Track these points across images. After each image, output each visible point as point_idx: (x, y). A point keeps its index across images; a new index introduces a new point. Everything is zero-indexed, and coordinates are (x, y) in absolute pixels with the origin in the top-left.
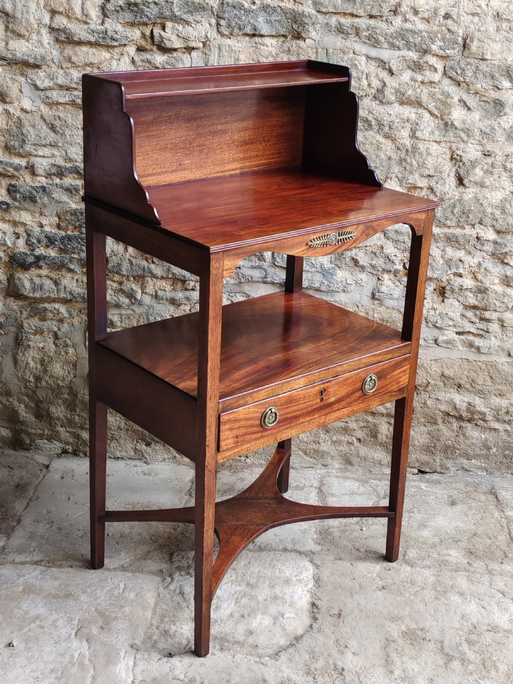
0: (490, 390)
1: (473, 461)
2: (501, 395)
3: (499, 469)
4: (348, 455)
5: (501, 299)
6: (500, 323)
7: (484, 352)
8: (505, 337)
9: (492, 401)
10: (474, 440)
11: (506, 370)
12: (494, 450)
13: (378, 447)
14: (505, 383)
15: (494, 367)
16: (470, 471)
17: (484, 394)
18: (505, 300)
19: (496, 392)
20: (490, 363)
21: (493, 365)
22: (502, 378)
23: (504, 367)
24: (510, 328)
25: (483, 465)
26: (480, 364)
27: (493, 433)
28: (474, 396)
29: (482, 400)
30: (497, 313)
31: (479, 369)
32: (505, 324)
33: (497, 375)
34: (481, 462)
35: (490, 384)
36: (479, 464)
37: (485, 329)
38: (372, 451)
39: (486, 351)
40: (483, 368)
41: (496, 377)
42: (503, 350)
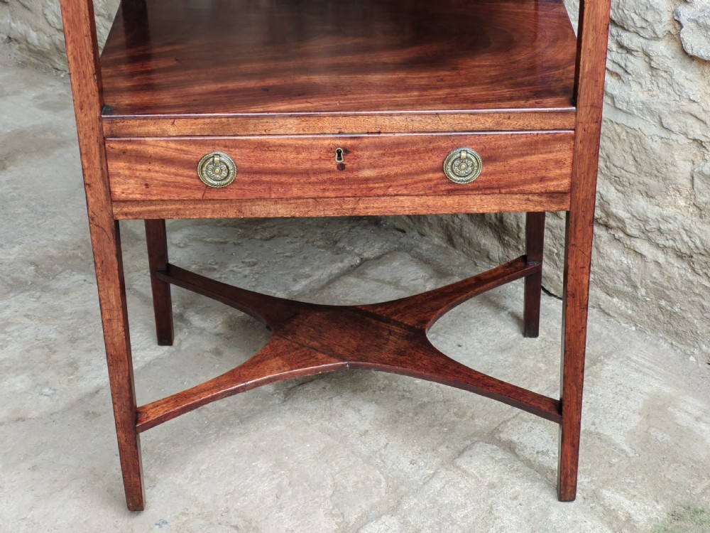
0: (632, 181)
1: (615, 300)
2: (649, 195)
3: (654, 329)
4: (450, 228)
5: (642, 13)
6: (647, 59)
7: (620, 107)
8: (656, 88)
9: (634, 203)
10: (611, 263)
11: (658, 150)
12: (643, 291)
13: (488, 230)
14: (656, 176)
15: (638, 139)
16: (608, 315)
17: (624, 186)
18: (649, 18)
19: (641, 187)
20: (633, 132)
21: (638, 137)
22: (651, 164)
23: (654, 146)
24: (663, 74)
25: (630, 312)
26: (619, 129)
27: (638, 260)
28: (609, 184)
29: (620, 195)
30: (641, 40)
31: (616, 138)
32: (653, 64)
33: (644, 158)
34: (626, 306)
35: (633, 169)
36: (623, 308)
37: (623, 65)
38: (479, 233)
39: (624, 107)
40: (622, 137)
41: (641, 159)
42: (651, 112)
